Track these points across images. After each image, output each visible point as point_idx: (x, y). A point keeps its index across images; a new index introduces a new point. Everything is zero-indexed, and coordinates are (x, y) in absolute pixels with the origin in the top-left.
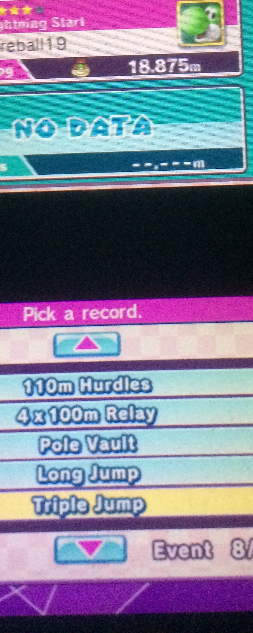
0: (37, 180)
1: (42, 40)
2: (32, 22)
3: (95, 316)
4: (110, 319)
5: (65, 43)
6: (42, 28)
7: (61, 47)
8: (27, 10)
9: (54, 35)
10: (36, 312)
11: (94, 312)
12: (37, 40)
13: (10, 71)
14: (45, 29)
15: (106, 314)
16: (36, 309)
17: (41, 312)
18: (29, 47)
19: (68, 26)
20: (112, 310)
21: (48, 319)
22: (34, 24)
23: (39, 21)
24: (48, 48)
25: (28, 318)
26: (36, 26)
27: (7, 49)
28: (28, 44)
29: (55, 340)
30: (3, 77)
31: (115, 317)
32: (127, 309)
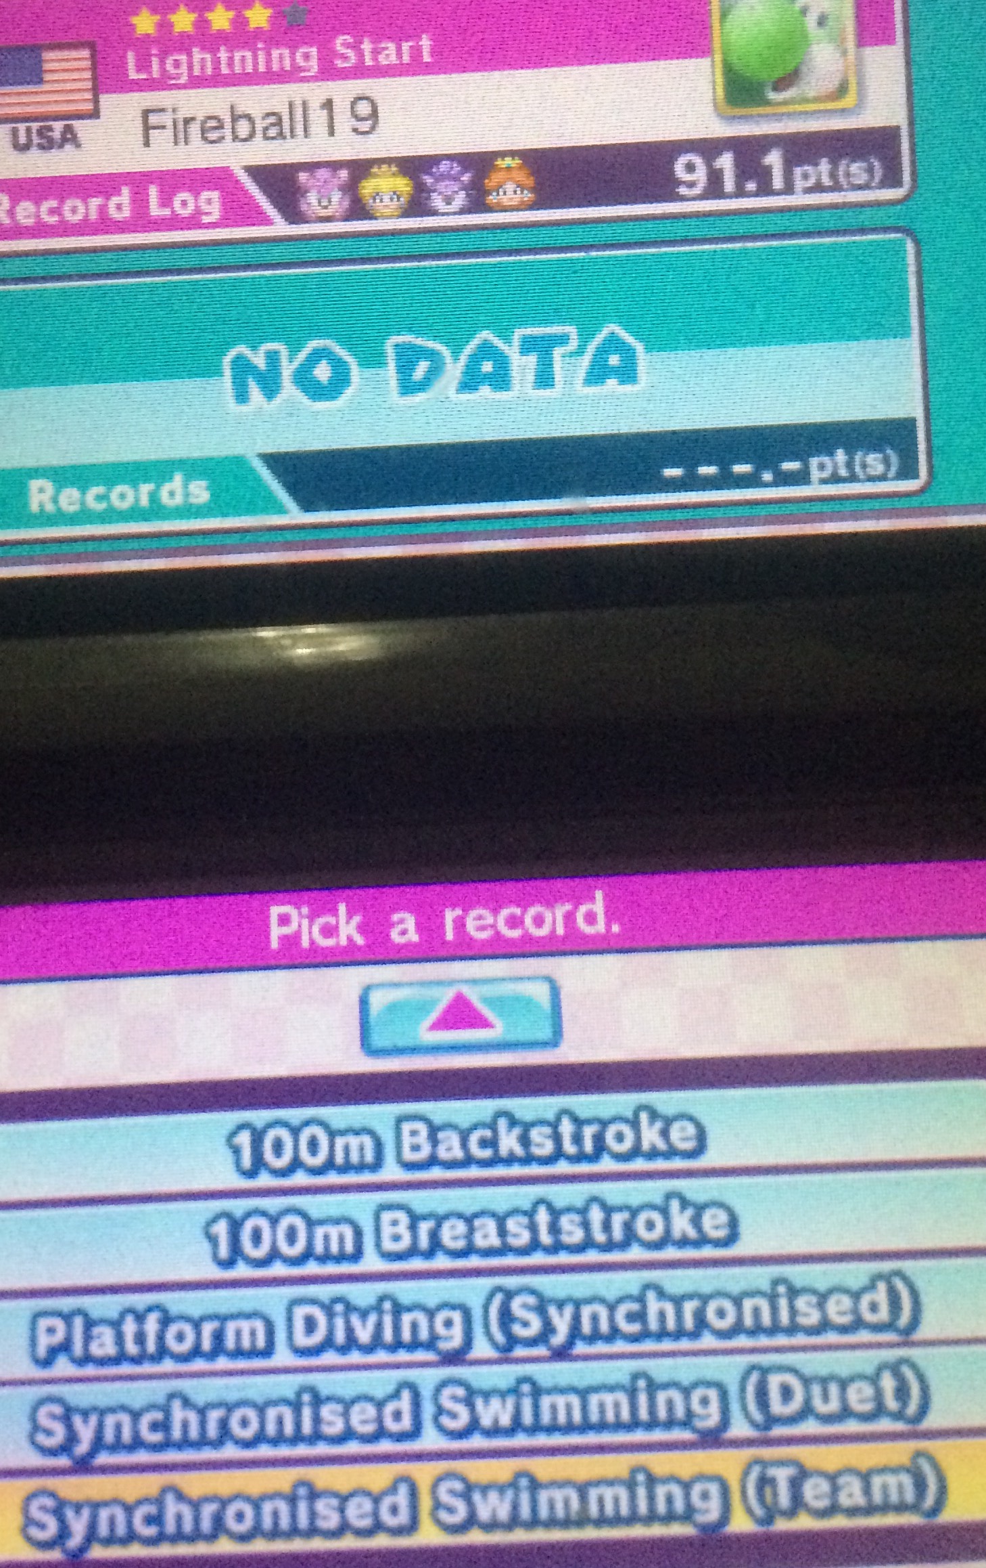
0: (300, 527)
1: (305, 104)
2: (275, 53)
3: (482, 928)
4: (527, 939)
5: (374, 114)
6: (304, 71)
7: (365, 126)
8: (259, 17)
9: (342, 91)
10: (305, 922)
11: (480, 918)
12: (291, 105)
13: (211, 203)
14: (313, 74)
15: (514, 922)
16: (305, 910)
17: (321, 921)
18: (266, 129)
19: (383, 60)
20: (532, 911)
21: (343, 941)
22: (281, 57)
23: (293, 48)
24: (326, 130)
25: (284, 939)
26: (287, 65)
27: (203, 134)
28: (263, 118)
29: (364, 1002)
30: (194, 222)
31: (544, 932)
32: (576, 908)
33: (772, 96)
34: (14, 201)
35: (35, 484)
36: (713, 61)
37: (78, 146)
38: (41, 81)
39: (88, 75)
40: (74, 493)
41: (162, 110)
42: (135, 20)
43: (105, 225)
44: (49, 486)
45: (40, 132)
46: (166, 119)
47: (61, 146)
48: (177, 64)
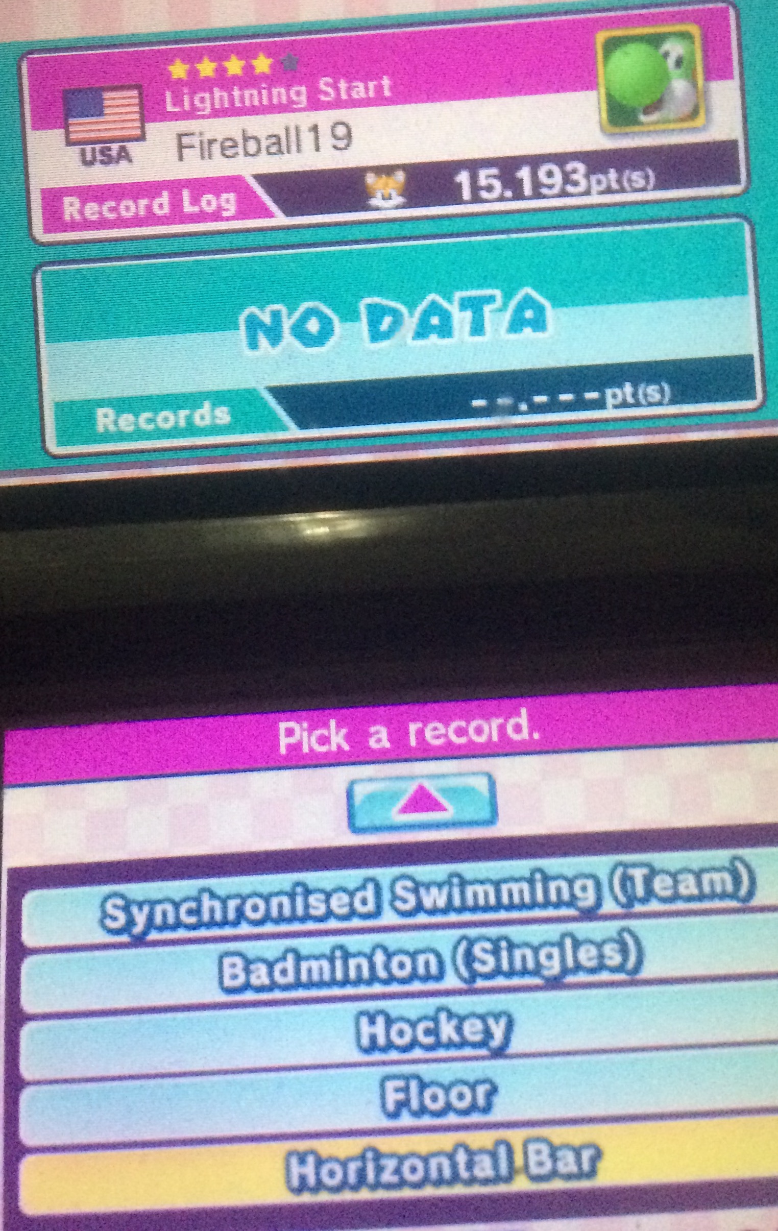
0: (297, 441)
1: (297, 129)
2: (275, 91)
3: (438, 737)
4: (471, 744)
5: (349, 135)
6: (296, 104)
7: (341, 144)
8: (262, 64)
9: (324, 118)
10: (305, 734)
11: (435, 729)
12: (287, 129)
13: (229, 203)
14: (303, 106)
15: (460, 732)
16: (305, 725)
17: (318, 732)
18: (268, 148)
19: (355, 95)
20: (474, 724)
21: (334, 748)
22: (279, 94)
23: (288, 87)
24: (313, 147)
25: (289, 747)
26: (284, 100)
27: (222, 152)
28: (267, 139)
29: (350, 795)
30: (216, 216)
31: (482, 739)
32: (506, 720)
33: (643, 118)
34: (83, 203)
35: (100, 412)
36: (599, 94)
37: (130, 161)
38: (101, 114)
39: (137, 109)
40: (131, 417)
41: (192, 134)
42: (171, 68)
43: (151, 219)
44: (110, 412)
45: (102, 152)
46: (195, 141)
47: (117, 162)
48: (202, 100)
